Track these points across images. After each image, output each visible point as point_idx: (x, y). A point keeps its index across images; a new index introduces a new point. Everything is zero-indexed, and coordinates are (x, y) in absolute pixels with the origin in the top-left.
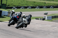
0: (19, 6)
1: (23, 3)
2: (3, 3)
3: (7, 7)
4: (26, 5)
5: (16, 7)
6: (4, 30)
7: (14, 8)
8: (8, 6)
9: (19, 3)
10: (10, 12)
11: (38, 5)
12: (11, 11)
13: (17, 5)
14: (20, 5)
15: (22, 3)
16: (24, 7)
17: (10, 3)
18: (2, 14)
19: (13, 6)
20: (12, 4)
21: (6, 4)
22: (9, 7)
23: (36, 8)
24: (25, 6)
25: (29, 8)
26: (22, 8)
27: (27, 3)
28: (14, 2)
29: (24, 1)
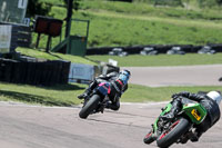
0: (134, 46)
1: (151, 34)
2: (72, 33)
3: (88, 47)
4: (162, 38)
5: (124, 50)
6: (75, 137)
7: (116, 53)
8: (91, 45)
9: (137, 33)
10: (102, 68)
11: (209, 39)
12: (103, 63)
13: (128, 42)
14: (140, 42)
15: (146, 33)
16: (155, 48)
17: (99, 33)
18: (70, 76)
19: (114, 45)
20: (110, 35)
21: (86, 38)
22: (95, 46)
23: (200, 53)
24: (159, 43)
25: (176, 52)
26: (148, 52)
27: (165, 32)
28: (116, 28)
29: (153, 24)
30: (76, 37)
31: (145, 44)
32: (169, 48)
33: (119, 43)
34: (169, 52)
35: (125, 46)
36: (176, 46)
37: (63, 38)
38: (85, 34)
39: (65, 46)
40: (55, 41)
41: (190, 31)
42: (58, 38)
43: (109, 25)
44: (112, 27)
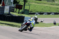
0: (42, 12)
1: (46, 9)
2: (25, 9)
3: (29, 12)
4: (49, 11)
5: (39, 13)
7: (37, 14)
8: (30, 12)
9: (42, 9)
13: (40, 11)
16: (47, 13)
19: (36, 12)
20: (35, 9)
21: (29, 10)
22: (31, 12)
26: (45, 14)
27: (50, 9)
28: (37, 8)
29: (47, 7)
30: (26, 10)
31: (45, 12)
32: (51, 13)
33: (38, 11)
34: (51, 14)
35: (39, 12)
36: (53, 13)
37: (23, 10)
38: (29, 9)
39: (23, 12)
40: (21, 11)
41: (57, 9)
42: (21, 10)
43: (35, 7)
44: (36, 7)
